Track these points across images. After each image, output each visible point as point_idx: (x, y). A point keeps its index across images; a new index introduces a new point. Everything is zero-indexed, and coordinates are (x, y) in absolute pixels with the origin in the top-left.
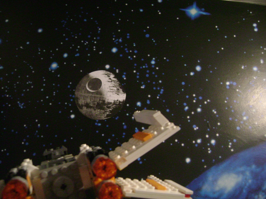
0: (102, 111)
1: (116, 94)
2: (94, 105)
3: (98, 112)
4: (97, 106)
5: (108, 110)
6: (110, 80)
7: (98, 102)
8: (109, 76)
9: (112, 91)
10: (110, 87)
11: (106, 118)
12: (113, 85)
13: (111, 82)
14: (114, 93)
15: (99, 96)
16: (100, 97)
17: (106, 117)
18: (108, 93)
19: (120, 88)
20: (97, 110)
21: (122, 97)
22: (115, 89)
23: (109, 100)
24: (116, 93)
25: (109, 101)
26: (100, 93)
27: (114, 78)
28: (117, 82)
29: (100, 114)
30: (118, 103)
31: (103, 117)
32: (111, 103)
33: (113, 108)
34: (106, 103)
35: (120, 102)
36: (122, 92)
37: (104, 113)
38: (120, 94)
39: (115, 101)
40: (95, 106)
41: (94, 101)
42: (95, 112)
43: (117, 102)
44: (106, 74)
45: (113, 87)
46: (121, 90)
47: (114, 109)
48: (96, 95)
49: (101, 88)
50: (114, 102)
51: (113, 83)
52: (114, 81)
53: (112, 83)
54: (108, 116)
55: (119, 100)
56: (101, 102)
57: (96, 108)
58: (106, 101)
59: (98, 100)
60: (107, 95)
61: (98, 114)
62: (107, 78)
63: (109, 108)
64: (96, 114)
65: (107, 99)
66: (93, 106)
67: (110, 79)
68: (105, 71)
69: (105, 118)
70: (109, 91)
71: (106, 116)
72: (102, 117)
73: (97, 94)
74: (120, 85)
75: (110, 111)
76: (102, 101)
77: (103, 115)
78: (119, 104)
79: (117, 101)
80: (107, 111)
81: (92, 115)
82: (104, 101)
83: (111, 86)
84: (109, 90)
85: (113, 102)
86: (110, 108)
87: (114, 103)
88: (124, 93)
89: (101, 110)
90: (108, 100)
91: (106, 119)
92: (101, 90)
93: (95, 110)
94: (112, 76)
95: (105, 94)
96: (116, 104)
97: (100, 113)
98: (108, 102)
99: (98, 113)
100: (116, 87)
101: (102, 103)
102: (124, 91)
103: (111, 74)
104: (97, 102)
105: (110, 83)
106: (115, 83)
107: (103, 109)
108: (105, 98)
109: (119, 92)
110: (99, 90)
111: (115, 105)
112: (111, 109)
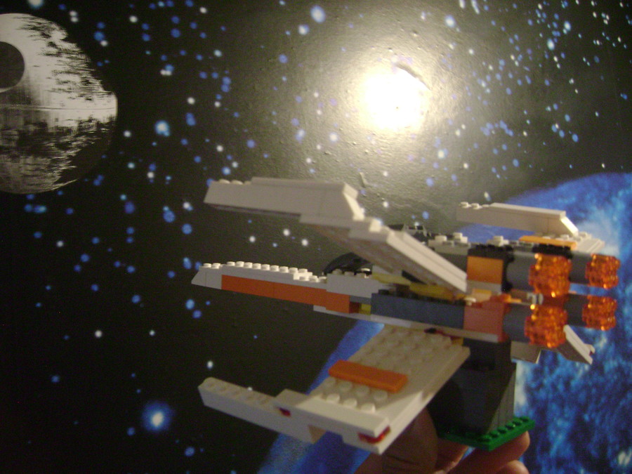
0: (42, 160)
1: (83, 99)
2: (10, 140)
3: (26, 164)
4: (19, 142)
5: (64, 155)
6: (53, 50)
7: (21, 129)
8: (46, 32)
9: (65, 87)
10: (56, 73)
11: (61, 185)
12: (68, 68)
13: (58, 54)
14: (74, 95)
15: (19, 107)
16: (28, 113)
17: (59, 182)
18: (54, 95)
19: (95, 75)
20: (22, 161)
21: (104, 108)
22: (76, 79)
23: (60, 120)
24: (81, 96)
25: (60, 124)
26: (26, 98)
27: (65, 40)
28: (79, 56)
29: (38, 173)
30: (94, 129)
31: (50, 181)
32: (69, 131)
33: (78, 146)
34: (50, 131)
35: (99, 125)
36: (101, 90)
37: (50, 169)
38: (95, 97)
39: (81, 122)
40: (13, 144)
41: (7, 128)
42: (15, 166)
43: (90, 127)
44: (35, 28)
45: (68, 72)
46: (97, 84)
47: (84, 152)
48: (9, 106)
49: (24, 78)
50: (79, 126)
51: (64, 58)
52: (67, 52)
53: (60, 59)
54: (65, 175)
55: (94, 117)
56: (32, 128)
57: (16, 153)
58: (52, 125)
59: (21, 122)
60: (49, 103)
61: (29, 173)
62: (43, 43)
63: (65, 147)
64: (23, 172)
65: (52, 117)
66: (7, 145)
67: (52, 45)
68: (28, 16)
69: (56, 183)
70: (57, 87)
71: (58, 177)
72: (47, 181)
73: (13, 101)
74: (90, 66)
75: (70, 157)
76: (35, 124)
77: (50, 174)
78: (98, 133)
79: (90, 121)
80: (61, 161)
81: (8, 178)
82: (44, 125)
83: (60, 68)
84: (52, 84)
85: (74, 125)
86: (69, 149)
87: (81, 131)
88: (109, 94)
89: (39, 160)
90: (57, 120)
91: (61, 188)
92: (26, 84)
93: (14, 158)
94: (58, 35)
95: (41, 99)
96: (87, 134)
97: (37, 170)
98: (57, 128)
99: (29, 168)
100: (78, 74)
101: (35, 133)
102: (109, 87)
103: (54, 26)
104: (19, 131)
105: (56, 59)
106: (71, 58)
107: (45, 153)
108: (47, 114)
109: (90, 90)
110: (19, 85)
111: (83, 138)
112: (72, 153)
